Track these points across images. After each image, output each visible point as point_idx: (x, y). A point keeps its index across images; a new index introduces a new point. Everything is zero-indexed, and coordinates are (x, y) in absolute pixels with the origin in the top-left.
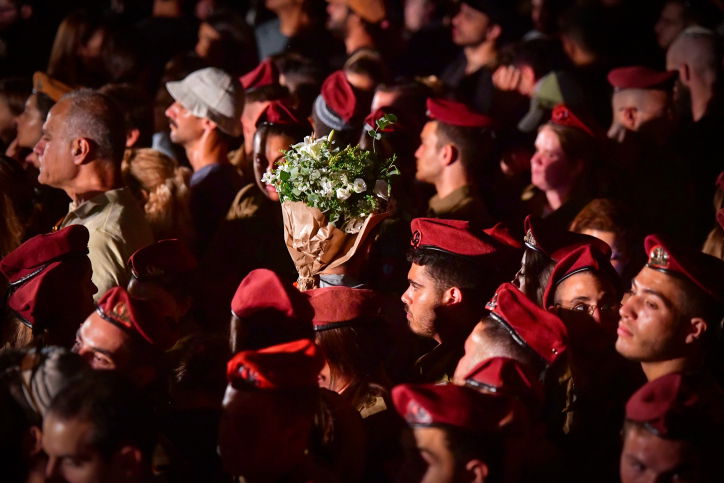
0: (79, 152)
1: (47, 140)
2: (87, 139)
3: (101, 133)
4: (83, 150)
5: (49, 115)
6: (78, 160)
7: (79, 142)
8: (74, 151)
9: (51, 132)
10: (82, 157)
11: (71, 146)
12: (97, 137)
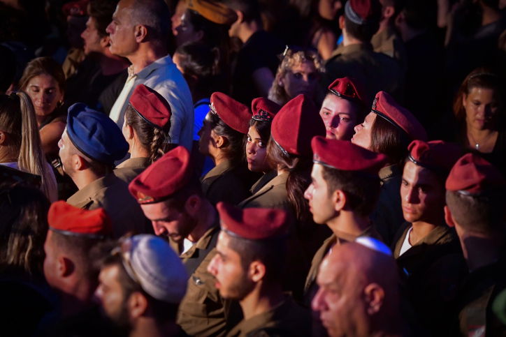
0: (139, 34)
1: (116, 24)
2: (146, 26)
3: (155, 21)
4: (142, 33)
5: (118, 7)
6: (139, 40)
7: (140, 27)
8: (136, 33)
9: (119, 19)
10: (142, 37)
11: (134, 30)
12: (152, 25)
